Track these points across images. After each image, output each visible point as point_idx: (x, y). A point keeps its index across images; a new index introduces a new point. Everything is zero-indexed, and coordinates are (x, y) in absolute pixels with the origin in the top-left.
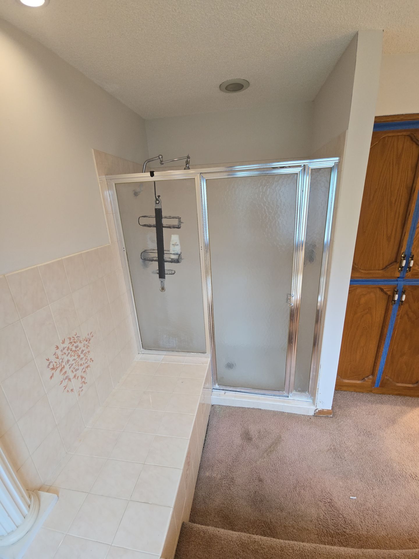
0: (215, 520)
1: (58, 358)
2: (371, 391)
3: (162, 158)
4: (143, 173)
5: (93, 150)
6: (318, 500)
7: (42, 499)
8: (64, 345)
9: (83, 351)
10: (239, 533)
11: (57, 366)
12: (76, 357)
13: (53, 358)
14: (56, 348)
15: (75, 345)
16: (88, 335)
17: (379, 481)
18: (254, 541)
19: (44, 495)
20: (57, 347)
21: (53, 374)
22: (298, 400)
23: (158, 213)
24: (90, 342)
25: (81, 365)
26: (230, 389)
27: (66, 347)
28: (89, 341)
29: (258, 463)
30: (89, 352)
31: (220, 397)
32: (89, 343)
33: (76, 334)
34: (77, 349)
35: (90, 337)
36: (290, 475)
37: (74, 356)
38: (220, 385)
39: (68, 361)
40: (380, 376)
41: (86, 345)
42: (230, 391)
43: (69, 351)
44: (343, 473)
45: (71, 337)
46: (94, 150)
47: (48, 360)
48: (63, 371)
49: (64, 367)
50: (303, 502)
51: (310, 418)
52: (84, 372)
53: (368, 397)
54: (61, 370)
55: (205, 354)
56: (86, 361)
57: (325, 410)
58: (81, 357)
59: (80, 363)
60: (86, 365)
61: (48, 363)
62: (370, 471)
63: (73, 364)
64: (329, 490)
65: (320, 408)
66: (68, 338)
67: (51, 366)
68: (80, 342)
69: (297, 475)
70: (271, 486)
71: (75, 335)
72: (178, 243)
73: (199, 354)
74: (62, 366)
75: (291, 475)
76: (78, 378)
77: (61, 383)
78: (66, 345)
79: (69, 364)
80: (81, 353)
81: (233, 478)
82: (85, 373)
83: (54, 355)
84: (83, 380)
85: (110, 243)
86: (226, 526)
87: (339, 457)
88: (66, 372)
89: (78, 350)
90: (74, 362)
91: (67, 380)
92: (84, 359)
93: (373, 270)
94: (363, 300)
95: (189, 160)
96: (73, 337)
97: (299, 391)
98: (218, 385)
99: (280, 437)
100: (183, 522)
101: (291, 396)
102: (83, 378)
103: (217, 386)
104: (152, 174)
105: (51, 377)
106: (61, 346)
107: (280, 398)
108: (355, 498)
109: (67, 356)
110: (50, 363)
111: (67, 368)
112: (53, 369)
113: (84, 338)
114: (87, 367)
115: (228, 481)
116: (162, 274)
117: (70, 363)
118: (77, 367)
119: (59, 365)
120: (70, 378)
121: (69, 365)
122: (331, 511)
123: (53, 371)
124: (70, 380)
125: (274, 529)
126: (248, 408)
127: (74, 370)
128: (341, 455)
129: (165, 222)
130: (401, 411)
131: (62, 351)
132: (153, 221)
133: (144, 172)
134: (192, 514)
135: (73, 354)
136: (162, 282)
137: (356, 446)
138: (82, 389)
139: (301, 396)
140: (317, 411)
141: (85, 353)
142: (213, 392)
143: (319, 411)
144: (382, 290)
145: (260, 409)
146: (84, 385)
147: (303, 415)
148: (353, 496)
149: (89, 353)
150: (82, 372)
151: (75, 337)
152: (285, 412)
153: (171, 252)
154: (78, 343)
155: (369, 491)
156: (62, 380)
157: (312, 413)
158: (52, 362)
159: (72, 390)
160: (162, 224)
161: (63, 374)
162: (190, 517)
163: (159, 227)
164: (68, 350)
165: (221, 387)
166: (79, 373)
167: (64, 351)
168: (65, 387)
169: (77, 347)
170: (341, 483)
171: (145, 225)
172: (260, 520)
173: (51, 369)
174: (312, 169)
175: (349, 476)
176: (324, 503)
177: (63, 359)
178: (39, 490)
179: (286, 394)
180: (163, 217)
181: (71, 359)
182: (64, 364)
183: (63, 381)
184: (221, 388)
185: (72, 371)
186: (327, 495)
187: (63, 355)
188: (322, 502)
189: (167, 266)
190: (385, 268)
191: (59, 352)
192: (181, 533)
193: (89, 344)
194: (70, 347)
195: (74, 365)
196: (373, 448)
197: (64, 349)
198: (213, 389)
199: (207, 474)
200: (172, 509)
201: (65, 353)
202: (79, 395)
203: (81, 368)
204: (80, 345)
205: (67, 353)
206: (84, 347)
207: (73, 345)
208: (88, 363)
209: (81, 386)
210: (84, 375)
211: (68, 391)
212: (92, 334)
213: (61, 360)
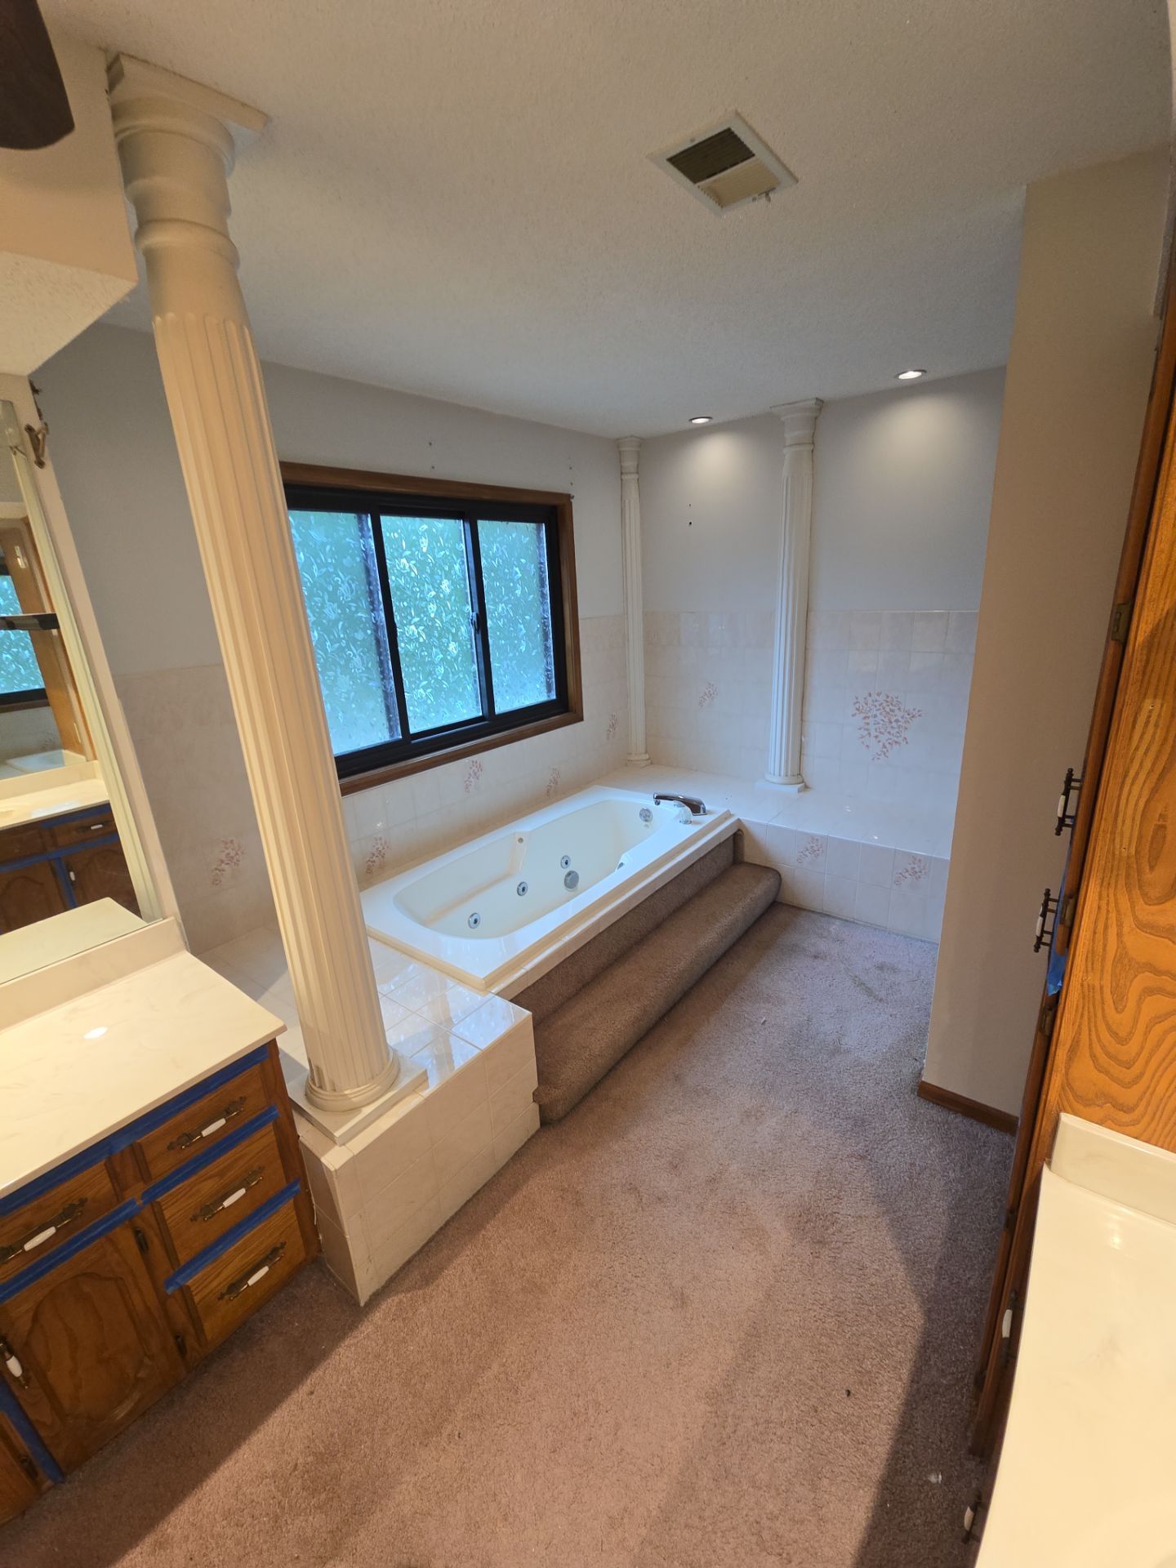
1: (866, 704)
8: (878, 698)
9: (897, 721)
12: (886, 720)
13: (861, 700)
15: (891, 707)
16: (914, 710)
19: (801, 785)
20: (870, 695)
21: (856, 714)
24: (913, 719)
25: (889, 733)
28: (912, 717)
30: (906, 729)
32: (910, 719)
33: (897, 697)
34: (891, 713)
35: (916, 714)
37: (885, 717)
39: (875, 716)
41: (906, 718)
43: (882, 708)
45: (889, 696)
47: (857, 698)
48: (867, 721)
49: (869, 717)
52: (890, 743)
54: (865, 718)
56: (898, 735)
59: (889, 730)
60: (896, 739)
61: (856, 701)
67: (858, 705)
68: (899, 709)
76: (879, 741)
77: (859, 729)
78: (882, 698)
79: (875, 719)
80: (895, 722)
82: (891, 746)
83: (864, 699)
84: (885, 750)
88: (868, 724)
89: (892, 715)
90: (882, 722)
91: (867, 732)
92: (897, 730)
96: (892, 698)
100: (781, 875)
102: (886, 748)
105: (853, 715)
106: (875, 697)
109: (877, 710)
111: (871, 720)
112: (858, 709)
113: (907, 709)
114: (896, 742)
117: (877, 719)
118: (882, 730)
119: (865, 712)
120: (871, 733)
121: (875, 721)
123: (858, 712)
124: (870, 735)
127: (878, 730)
131: (873, 701)
135: (884, 714)
138: (879, 757)
146: (883, 756)
150: (887, 741)
151: (895, 699)
154: (896, 709)
156: (862, 727)
158: (859, 703)
159: (867, 746)
161: (865, 723)
164: (880, 705)
166: (883, 738)
167: (876, 703)
168: (862, 737)
169: (892, 711)
173: (856, 708)
177: (871, 709)
181: (880, 717)
182: (870, 714)
183: (863, 730)
185: (876, 730)
191: (870, 700)
194: (885, 704)
195: (881, 725)
197: (876, 701)
201: (876, 706)
202: (873, 759)
203: (887, 736)
204: (897, 712)
205: (878, 707)
206: (902, 718)
207: (888, 706)
208: (900, 740)
209: (880, 753)
210: (887, 745)
211: (863, 743)
212: (919, 713)
213: (868, 709)
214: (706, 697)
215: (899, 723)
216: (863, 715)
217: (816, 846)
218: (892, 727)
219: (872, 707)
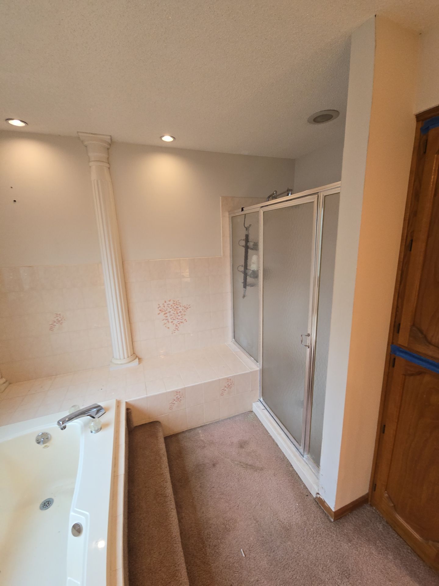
1: (164, 307)
5: (221, 197)
9: (180, 312)
11: (163, 311)
12: (175, 313)
13: (162, 306)
15: (176, 306)
16: (187, 305)
19: (137, 360)
20: (165, 302)
21: (160, 313)
23: (247, 238)
25: (177, 319)
28: (187, 309)
30: (185, 315)
33: (179, 300)
34: (177, 309)
35: (188, 307)
38: (264, 400)
39: (170, 312)
41: (184, 310)
47: (159, 305)
48: (166, 315)
49: (166, 313)
50: (215, 503)
52: (179, 323)
54: (165, 314)
55: (258, 363)
56: (182, 318)
57: (327, 504)
59: (177, 317)
61: (158, 306)
64: (237, 526)
65: (322, 495)
66: (173, 300)
67: (160, 308)
68: (180, 306)
70: (214, 474)
73: (254, 359)
74: (166, 312)
76: (174, 324)
77: (163, 320)
78: (171, 303)
79: (170, 313)
80: (179, 313)
83: (163, 304)
84: (177, 327)
85: (222, 256)
88: (167, 317)
90: (173, 314)
91: (167, 321)
92: (181, 316)
96: (176, 301)
99: (261, 470)
100: (160, 422)
101: (305, 457)
102: (177, 326)
103: (262, 399)
104: (242, 210)
105: (159, 314)
106: (168, 302)
108: (244, 556)
109: (170, 309)
111: (168, 315)
112: (160, 310)
113: (184, 305)
114: (182, 322)
115: (202, 445)
116: (245, 285)
118: (174, 318)
120: (169, 321)
121: (170, 314)
123: (160, 312)
127: (172, 319)
131: (167, 305)
132: (244, 243)
135: (174, 310)
136: (244, 291)
138: (175, 331)
140: (318, 496)
142: (257, 402)
143: (321, 498)
145: (278, 446)
146: (177, 330)
148: (244, 553)
150: (177, 323)
151: (178, 302)
154: (178, 306)
157: (313, 494)
159: (168, 328)
160: (248, 245)
161: (165, 317)
163: (247, 248)
166: (175, 322)
167: (169, 306)
168: (165, 324)
169: (177, 308)
170: (251, 539)
171: (240, 245)
177: (167, 309)
179: (301, 451)
180: (249, 241)
181: (172, 312)
183: (165, 320)
184: (263, 403)
189: (249, 279)
191: (166, 304)
194: (173, 305)
195: (173, 316)
197: (169, 304)
198: (259, 400)
200: (146, 396)
201: (169, 307)
202: (172, 333)
204: (180, 308)
205: (170, 307)
206: (182, 310)
207: (175, 305)
208: (183, 321)
209: (175, 330)
210: (178, 325)
211: (166, 326)
212: (190, 306)
213: (166, 309)
214: (55, 324)
215: (181, 313)
216: (164, 313)
217: (179, 395)
218: (179, 316)
219: (167, 308)
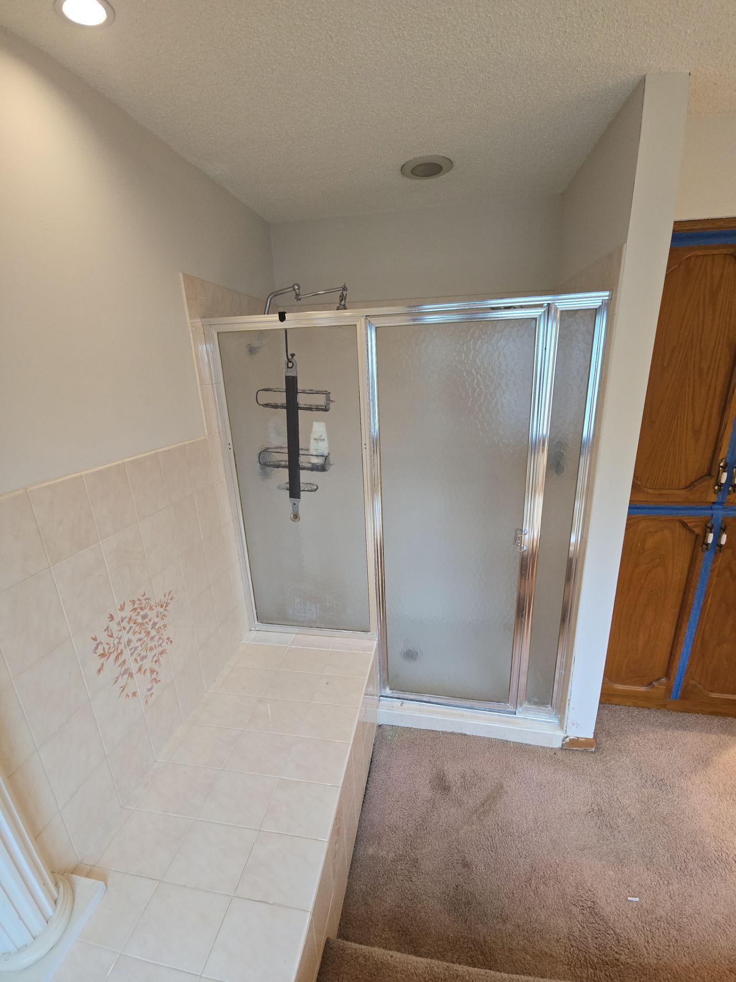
0: (383, 936)
1: (111, 636)
2: (664, 706)
3: (299, 289)
4: (264, 314)
5: (181, 274)
6: (570, 903)
7: (78, 890)
8: (123, 614)
9: (155, 624)
10: (429, 960)
11: (110, 651)
12: (143, 635)
13: (103, 637)
14: (109, 618)
15: (142, 613)
16: (165, 596)
17: (680, 869)
18: (455, 974)
20: (112, 617)
21: (103, 664)
22: (534, 720)
23: (291, 384)
24: (167, 608)
25: (151, 649)
26: (411, 697)
27: (126, 617)
28: (166, 606)
29: (462, 832)
30: (165, 626)
31: (393, 712)
32: (165, 610)
33: (145, 593)
34: (145, 621)
35: (168, 600)
36: (519, 857)
37: (140, 633)
38: (393, 690)
39: (129, 642)
40: (681, 679)
41: (161, 613)
42: (412, 700)
43: (132, 624)
44: (615, 854)
45: (136, 599)
46: (183, 273)
47: (95, 639)
48: (121, 660)
49: (122, 652)
50: (544, 907)
51: (555, 754)
52: (156, 661)
53: (658, 716)
54: (117, 658)
55: (369, 633)
56: (160, 642)
57: (583, 738)
58: (151, 636)
59: (149, 646)
60: (160, 649)
61: (94, 644)
62: (664, 852)
63: (138, 647)
64: (589, 885)
65: (573, 734)
66: (130, 601)
67: (100, 651)
68: (151, 609)
69: (533, 858)
70: (486, 877)
71: (143, 596)
72: (325, 436)
73: (358, 632)
74: (119, 651)
75: (521, 857)
76: (145, 672)
77: (116, 682)
78: (127, 613)
79: (130, 647)
80: (152, 629)
81: (416, 861)
82: (158, 663)
83: (105, 630)
84: (154, 676)
85: (207, 435)
86: (404, 946)
87: (609, 826)
88: (124, 662)
89: (147, 623)
90: (138, 644)
91: (126, 676)
93: (668, 489)
94: (650, 543)
95: (346, 294)
96: (139, 600)
97: (535, 703)
98: (391, 689)
99: (502, 787)
100: (328, 938)
101: (520, 712)
102: (154, 671)
103: (388, 691)
104: (282, 317)
105: (99, 671)
106: (118, 615)
107: (500, 715)
108: (637, 899)
109: (128, 632)
110: (98, 645)
111: (127, 654)
112: (102, 655)
113: (158, 601)
114: (162, 653)
115: (408, 865)
116: (294, 490)
117: (132, 645)
118: (144, 654)
119: (114, 648)
120: (131, 672)
121: (131, 649)
122: (594, 923)
123: (103, 660)
124: (131, 675)
125: (490, 953)
126: (443, 732)
127: (139, 659)
128: (611, 823)
129: (302, 400)
130: (720, 743)
131: (119, 624)
132: (282, 398)
133: (268, 314)
134: (342, 924)
135: (137, 629)
136: (294, 504)
137: (638, 806)
138: (151, 692)
139: (539, 712)
140: (567, 740)
141: (158, 628)
142: (381, 702)
143: (570, 740)
144: (684, 525)
145: (465, 735)
146: (155, 685)
147: (541, 747)
148: (632, 897)
149: (166, 628)
150: (152, 661)
151: (142, 598)
152: (510, 741)
153: (312, 452)
154: (147, 611)
155: (661, 887)
156: (118, 675)
157: (558, 744)
158: (102, 643)
159: (134, 694)
160: (297, 403)
161: (119, 666)
162: (339, 930)
163: (292, 409)
164: (129, 622)
165: (395, 693)
166: (147, 664)
167: (123, 624)
168: (123, 688)
169: (144, 617)
170: (612, 873)
171: (267, 405)
172: (465, 939)
173: (99, 655)
174: (562, 312)
175: (625, 861)
176: (582, 908)
177: (120, 639)
178: (72, 873)
179: (511, 708)
180: (298, 391)
181: (134, 639)
182: (122, 647)
183: (120, 678)
184: (396, 695)
185: (136, 660)
186: (587, 895)
187: (120, 631)
188: (576, 906)
189: (305, 477)
190: (690, 486)
192: (323, 957)
193: (165, 613)
194: (134, 617)
195: (140, 648)
196: (668, 809)
197: (122, 620)
198: (380, 696)
199: (371, 851)
200: (309, 914)
201: (124, 628)
202: (146, 703)
203: (150, 654)
204: (150, 614)
205: (128, 627)
206: (157, 616)
207: (138, 614)
208: (164, 646)
209: (150, 687)
210: (156, 667)
211: (127, 695)
212: (171, 595)
213: (117, 640)
216: (113, 657)
218: (152, 638)
219: (121, 633)
